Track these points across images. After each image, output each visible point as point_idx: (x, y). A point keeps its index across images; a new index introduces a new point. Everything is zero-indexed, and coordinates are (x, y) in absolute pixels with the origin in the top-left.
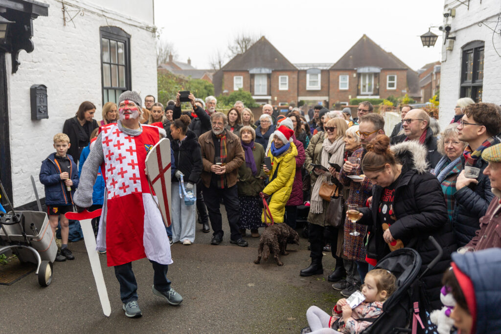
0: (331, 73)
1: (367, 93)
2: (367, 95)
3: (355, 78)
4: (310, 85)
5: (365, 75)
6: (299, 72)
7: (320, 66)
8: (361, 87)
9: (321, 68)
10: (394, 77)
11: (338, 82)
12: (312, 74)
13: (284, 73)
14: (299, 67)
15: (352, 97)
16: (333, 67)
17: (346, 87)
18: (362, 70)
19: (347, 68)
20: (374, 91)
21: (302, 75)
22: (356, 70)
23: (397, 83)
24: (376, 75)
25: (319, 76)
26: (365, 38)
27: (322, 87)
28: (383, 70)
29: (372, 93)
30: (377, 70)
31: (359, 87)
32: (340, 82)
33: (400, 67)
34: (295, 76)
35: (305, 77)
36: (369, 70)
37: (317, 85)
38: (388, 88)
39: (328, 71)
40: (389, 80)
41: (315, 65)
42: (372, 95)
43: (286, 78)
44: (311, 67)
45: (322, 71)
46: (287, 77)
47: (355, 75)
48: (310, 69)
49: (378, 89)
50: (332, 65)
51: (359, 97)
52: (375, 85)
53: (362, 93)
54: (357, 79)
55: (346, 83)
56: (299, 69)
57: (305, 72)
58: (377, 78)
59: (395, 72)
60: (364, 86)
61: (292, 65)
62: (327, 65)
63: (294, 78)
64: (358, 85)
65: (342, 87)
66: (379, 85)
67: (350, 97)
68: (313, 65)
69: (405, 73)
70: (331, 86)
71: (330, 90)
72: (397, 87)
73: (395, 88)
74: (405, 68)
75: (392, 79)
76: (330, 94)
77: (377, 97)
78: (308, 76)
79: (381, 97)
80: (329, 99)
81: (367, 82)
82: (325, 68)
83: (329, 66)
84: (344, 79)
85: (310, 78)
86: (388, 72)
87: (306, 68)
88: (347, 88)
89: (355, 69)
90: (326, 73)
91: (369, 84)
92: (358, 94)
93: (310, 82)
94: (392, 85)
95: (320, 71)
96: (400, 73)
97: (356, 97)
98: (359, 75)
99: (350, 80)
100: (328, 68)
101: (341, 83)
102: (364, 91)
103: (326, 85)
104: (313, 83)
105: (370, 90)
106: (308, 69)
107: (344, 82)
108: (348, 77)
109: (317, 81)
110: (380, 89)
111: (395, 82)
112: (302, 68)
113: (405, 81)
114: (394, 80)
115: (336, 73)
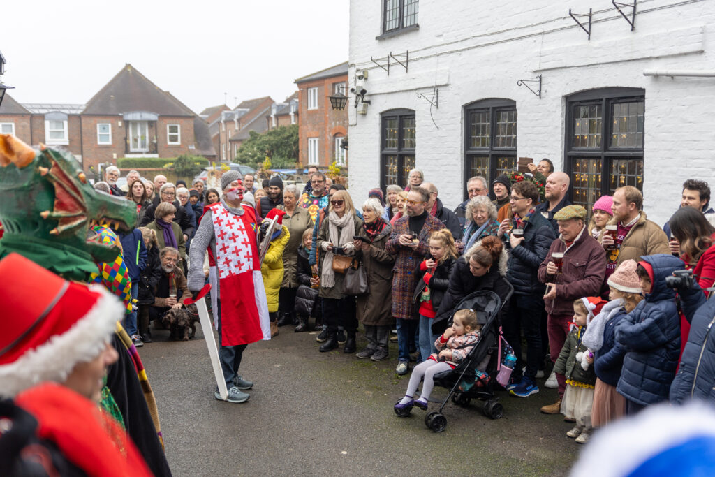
0: (83, 120)
1: (139, 149)
2: (141, 153)
3: (120, 127)
4: (51, 137)
5: (135, 123)
6: (33, 116)
7: (64, 109)
8: (131, 142)
9: (67, 112)
10: (177, 127)
11: (96, 133)
12: (52, 121)
13: (8, 119)
14: (30, 109)
15: (118, 156)
16: (86, 110)
17: (108, 141)
18: (130, 116)
19: (109, 113)
20: (150, 147)
21: (37, 121)
22: (122, 117)
23: (181, 135)
24: (151, 124)
25: (66, 123)
26: (129, 70)
27: (70, 140)
28: (161, 117)
29: (147, 149)
30: (153, 117)
31: (128, 141)
32: (99, 133)
33: (184, 113)
34: (26, 123)
35: (43, 125)
36: (141, 116)
37: (63, 138)
38: (169, 143)
39: (79, 117)
40: (170, 132)
41: (54, 107)
42: (147, 153)
43: (11, 125)
44: (51, 111)
45: (70, 116)
46: (13, 124)
47: (120, 124)
48: (49, 113)
49: (156, 145)
50: (84, 107)
51: (128, 156)
52: (151, 139)
53: (132, 150)
54: (124, 129)
55: (108, 135)
56: (32, 111)
57: (42, 116)
58: (154, 128)
59: (178, 121)
60: (136, 140)
61: (20, 106)
62: (74, 107)
63: (24, 127)
64: (126, 139)
65: (101, 141)
66: (157, 138)
67: (115, 156)
68: (52, 106)
69: (191, 122)
70: (84, 139)
71: (84, 146)
72: (182, 141)
73: (178, 143)
74: (193, 115)
75: (173, 129)
76: (84, 151)
77: (156, 156)
78: (47, 123)
79: (160, 156)
80: (82, 159)
81: (139, 134)
82: (73, 112)
83: (79, 109)
84: (104, 128)
85: (51, 128)
86: (168, 121)
87: (42, 112)
88: (110, 143)
89: (120, 114)
90: (76, 120)
91: (141, 137)
92: (127, 151)
93: (52, 132)
94: (174, 139)
95: (66, 117)
96: (185, 122)
97: (123, 156)
98: (127, 123)
99: (113, 130)
100: (79, 112)
101: (100, 135)
102: (135, 146)
103: (77, 138)
104: (58, 134)
105: (143, 146)
106: (47, 113)
107: (104, 134)
108: (110, 125)
109: (63, 132)
110: (158, 145)
111: (179, 134)
112: (36, 112)
113: (192, 132)
114: (177, 132)
115: (92, 120)
